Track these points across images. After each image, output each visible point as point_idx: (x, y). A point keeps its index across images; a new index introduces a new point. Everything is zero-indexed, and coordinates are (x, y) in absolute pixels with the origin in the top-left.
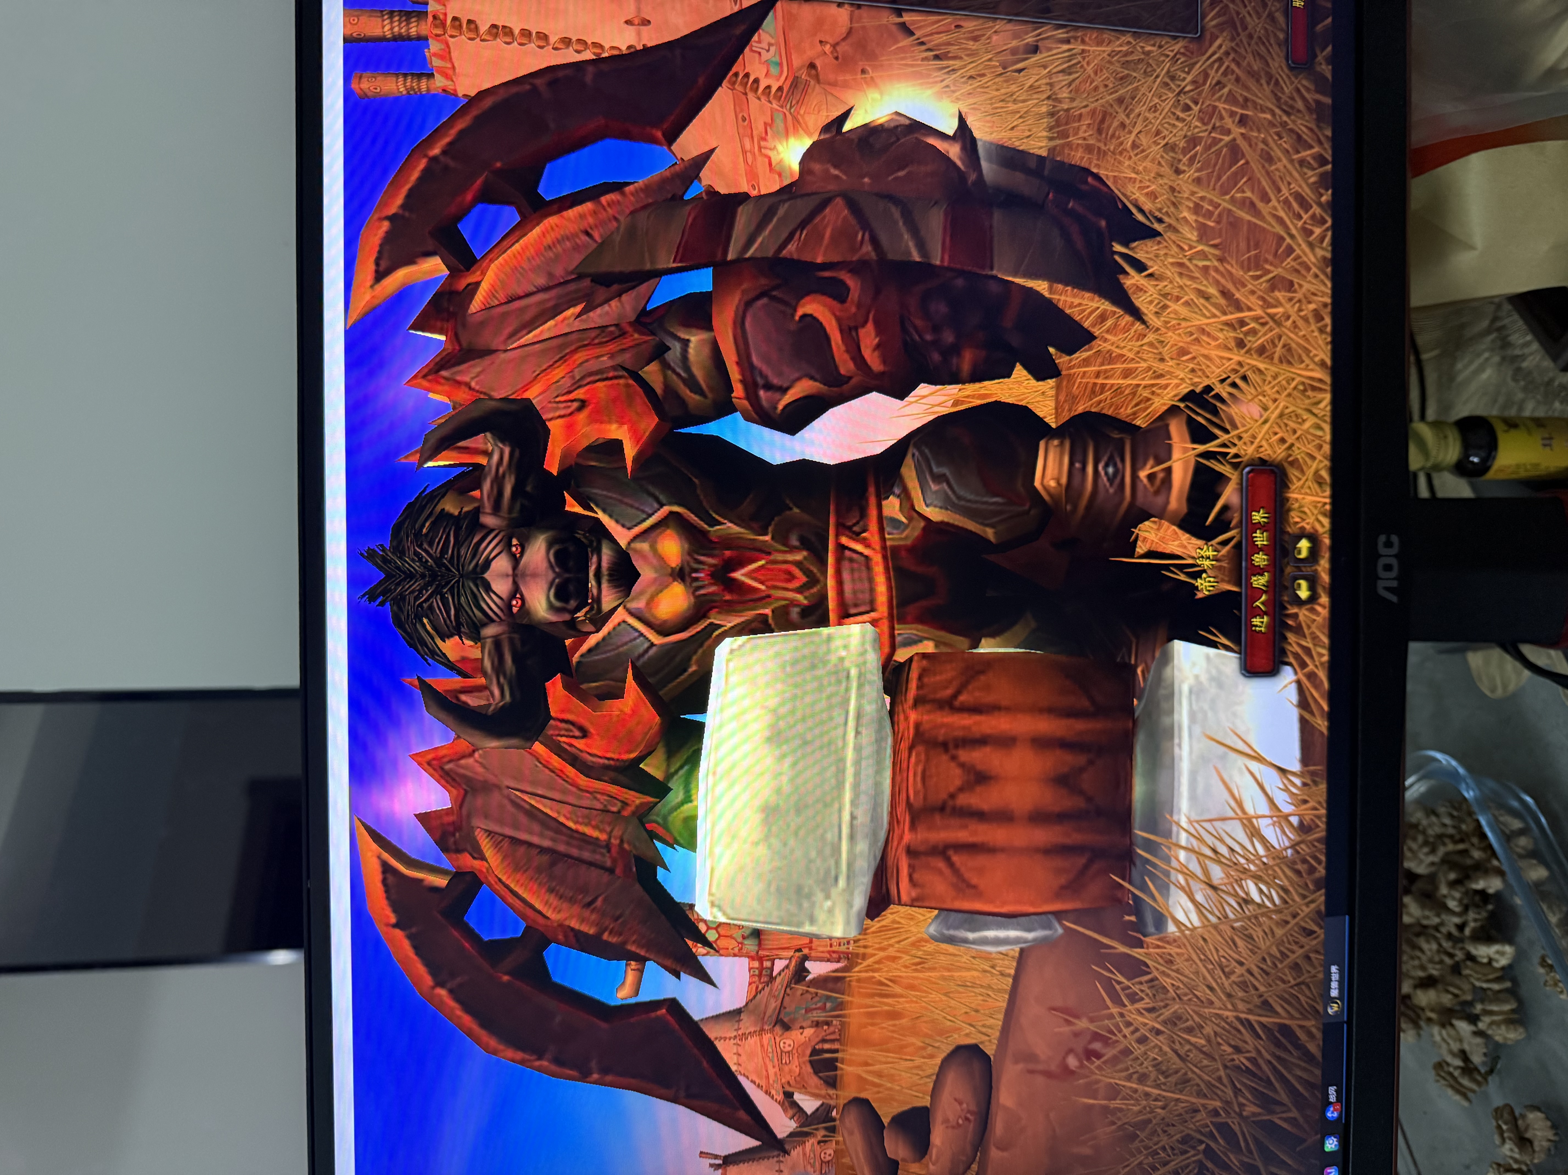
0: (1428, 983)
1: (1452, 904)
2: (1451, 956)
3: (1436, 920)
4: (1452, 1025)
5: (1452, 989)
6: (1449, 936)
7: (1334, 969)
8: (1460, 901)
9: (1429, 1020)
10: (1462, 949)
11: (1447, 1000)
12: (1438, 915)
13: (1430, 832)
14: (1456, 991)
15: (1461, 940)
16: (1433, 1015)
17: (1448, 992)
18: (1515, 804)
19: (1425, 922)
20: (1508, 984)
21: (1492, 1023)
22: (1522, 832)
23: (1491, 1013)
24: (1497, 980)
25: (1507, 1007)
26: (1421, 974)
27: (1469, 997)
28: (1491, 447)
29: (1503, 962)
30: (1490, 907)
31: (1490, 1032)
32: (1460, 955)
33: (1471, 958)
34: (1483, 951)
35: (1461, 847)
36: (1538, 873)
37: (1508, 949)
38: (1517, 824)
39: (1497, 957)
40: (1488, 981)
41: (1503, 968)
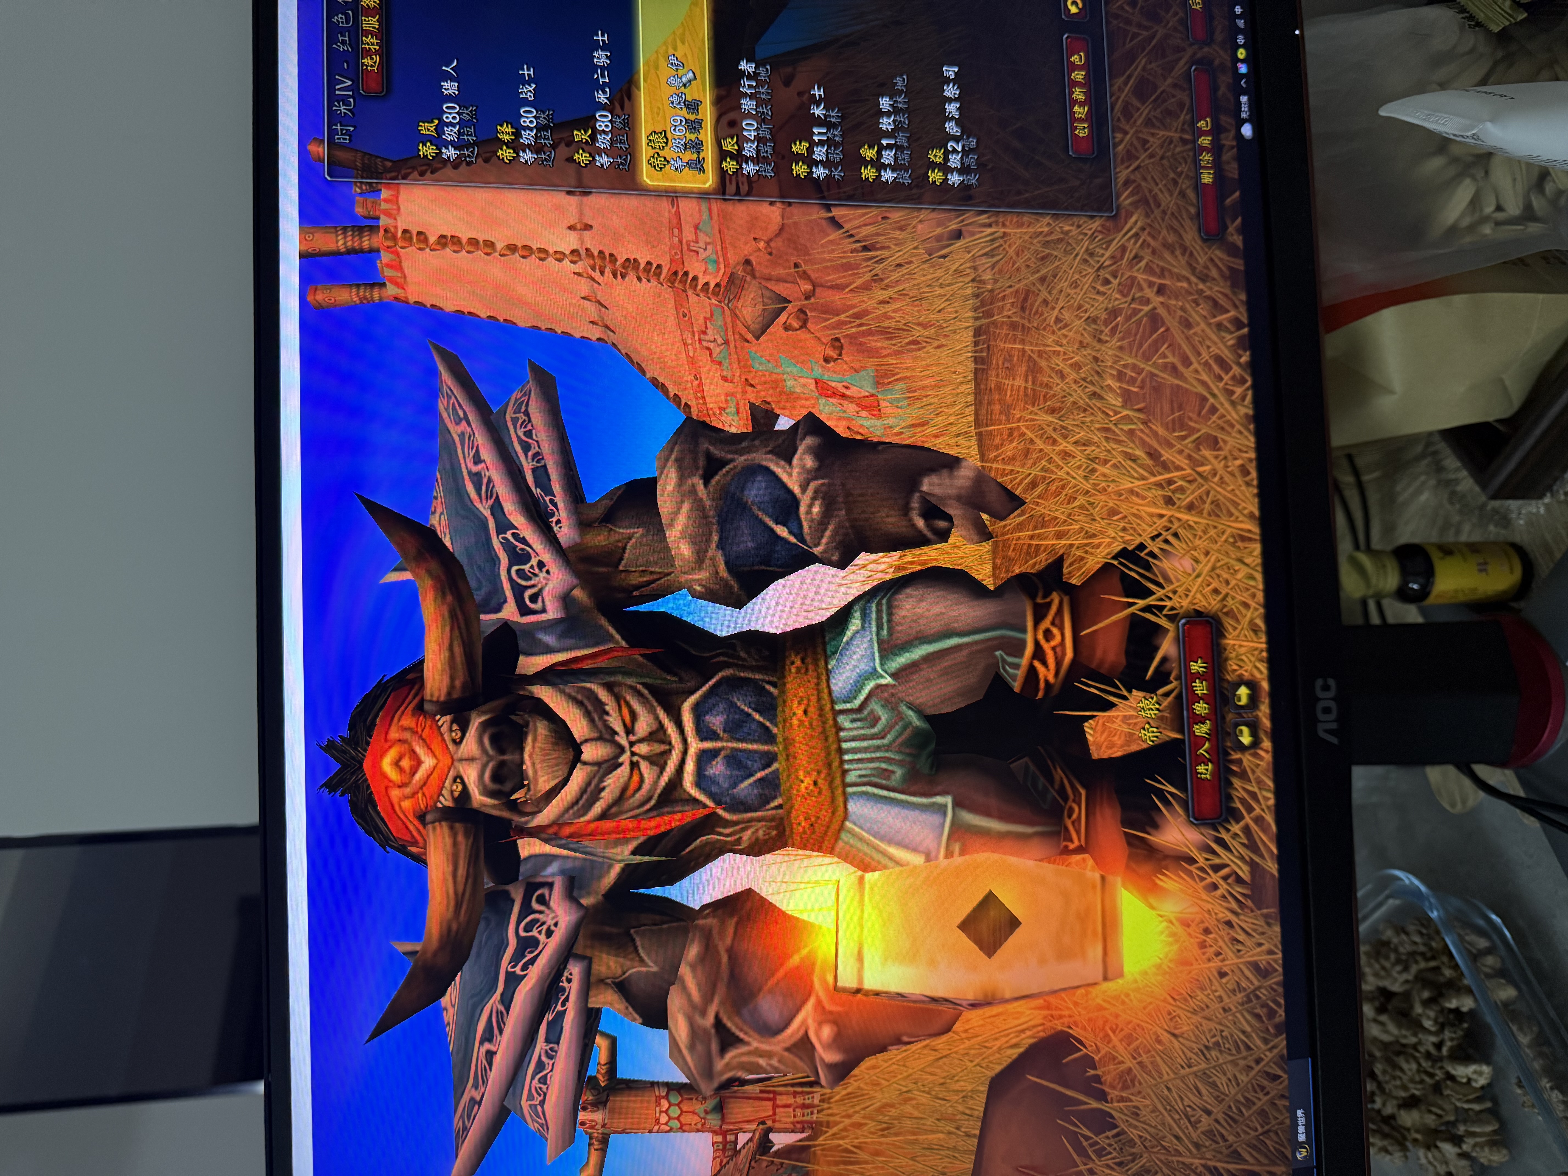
0: (1411, 1103)
1: (1428, 1024)
2: (1431, 1075)
3: (1413, 1040)
4: (1437, 1147)
5: (1434, 1109)
6: (1428, 1055)
7: (1300, 1113)
8: (1436, 1021)
9: (1415, 1141)
10: (1442, 1068)
11: (1430, 1120)
12: (1415, 1035)
13: (1401, 950)
14: (1439, 1112)
15: (1441, 1059)
16: (1418, 1136)
17: (1430, 1112)
18: (1481, 922)
19: (1404, 1041)
20: (1488, 1105)
21: (1475, 1145)
22: (1489, 951)
23: (1474, 1134)
24: (1478, 1100)
25: (1489, 1129)
26: (1403, 1094)
27: (1452, 1118)
28: (1428, 574)
29: (1482, 1081)
30: (1465, 1025)
31: (1474, 1154)
32: (1440, 1075)
33: (1451, 1077)
34: (1462, 1071)
35: (1433, 964)
36: (1507, 993)
37: (1485, 1069)
38: (1483, 943)
39: (1475, 1076)
40: (1468, 1101)
41: (1482, 1088)
